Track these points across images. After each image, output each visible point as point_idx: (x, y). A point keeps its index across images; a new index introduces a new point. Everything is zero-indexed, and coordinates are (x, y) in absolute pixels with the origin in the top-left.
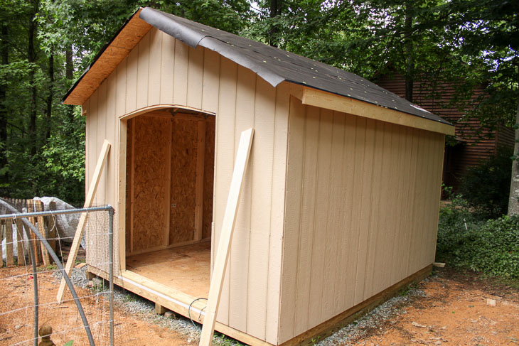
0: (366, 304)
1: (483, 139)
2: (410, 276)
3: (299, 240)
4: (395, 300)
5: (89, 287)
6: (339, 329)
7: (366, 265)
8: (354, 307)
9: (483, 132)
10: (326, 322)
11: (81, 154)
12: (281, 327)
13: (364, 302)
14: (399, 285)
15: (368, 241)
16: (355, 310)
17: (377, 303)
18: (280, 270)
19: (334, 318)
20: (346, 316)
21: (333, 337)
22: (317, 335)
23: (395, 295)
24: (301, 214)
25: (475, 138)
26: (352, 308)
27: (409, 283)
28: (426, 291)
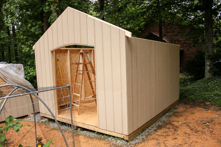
0: (157, 117)
1: (191, 48)
2: (172, 105)
3: (132, 93)
4: (167, 114)
5: (42, 122)
6: (148, 127)
7: (156, 101)
8: (153, 118)
9: (191, 45)
10: (144, 125)
11: (27, 68)
12: (129, 128)
13: (156, 116)
14: (168, 108)
15: (156, 92)
16: (153, 119)
17: (161, 116)
18: (127, 106)
19: (146, 123)
20: (150, 122)
21: (147, 130)
22: (141, 130)
23: (166, 112)
24: (132, 83)
25: (188, 48)
26: (152, 119)
27: (171, 107)
28: (178, 110)
